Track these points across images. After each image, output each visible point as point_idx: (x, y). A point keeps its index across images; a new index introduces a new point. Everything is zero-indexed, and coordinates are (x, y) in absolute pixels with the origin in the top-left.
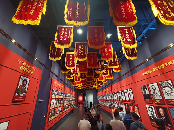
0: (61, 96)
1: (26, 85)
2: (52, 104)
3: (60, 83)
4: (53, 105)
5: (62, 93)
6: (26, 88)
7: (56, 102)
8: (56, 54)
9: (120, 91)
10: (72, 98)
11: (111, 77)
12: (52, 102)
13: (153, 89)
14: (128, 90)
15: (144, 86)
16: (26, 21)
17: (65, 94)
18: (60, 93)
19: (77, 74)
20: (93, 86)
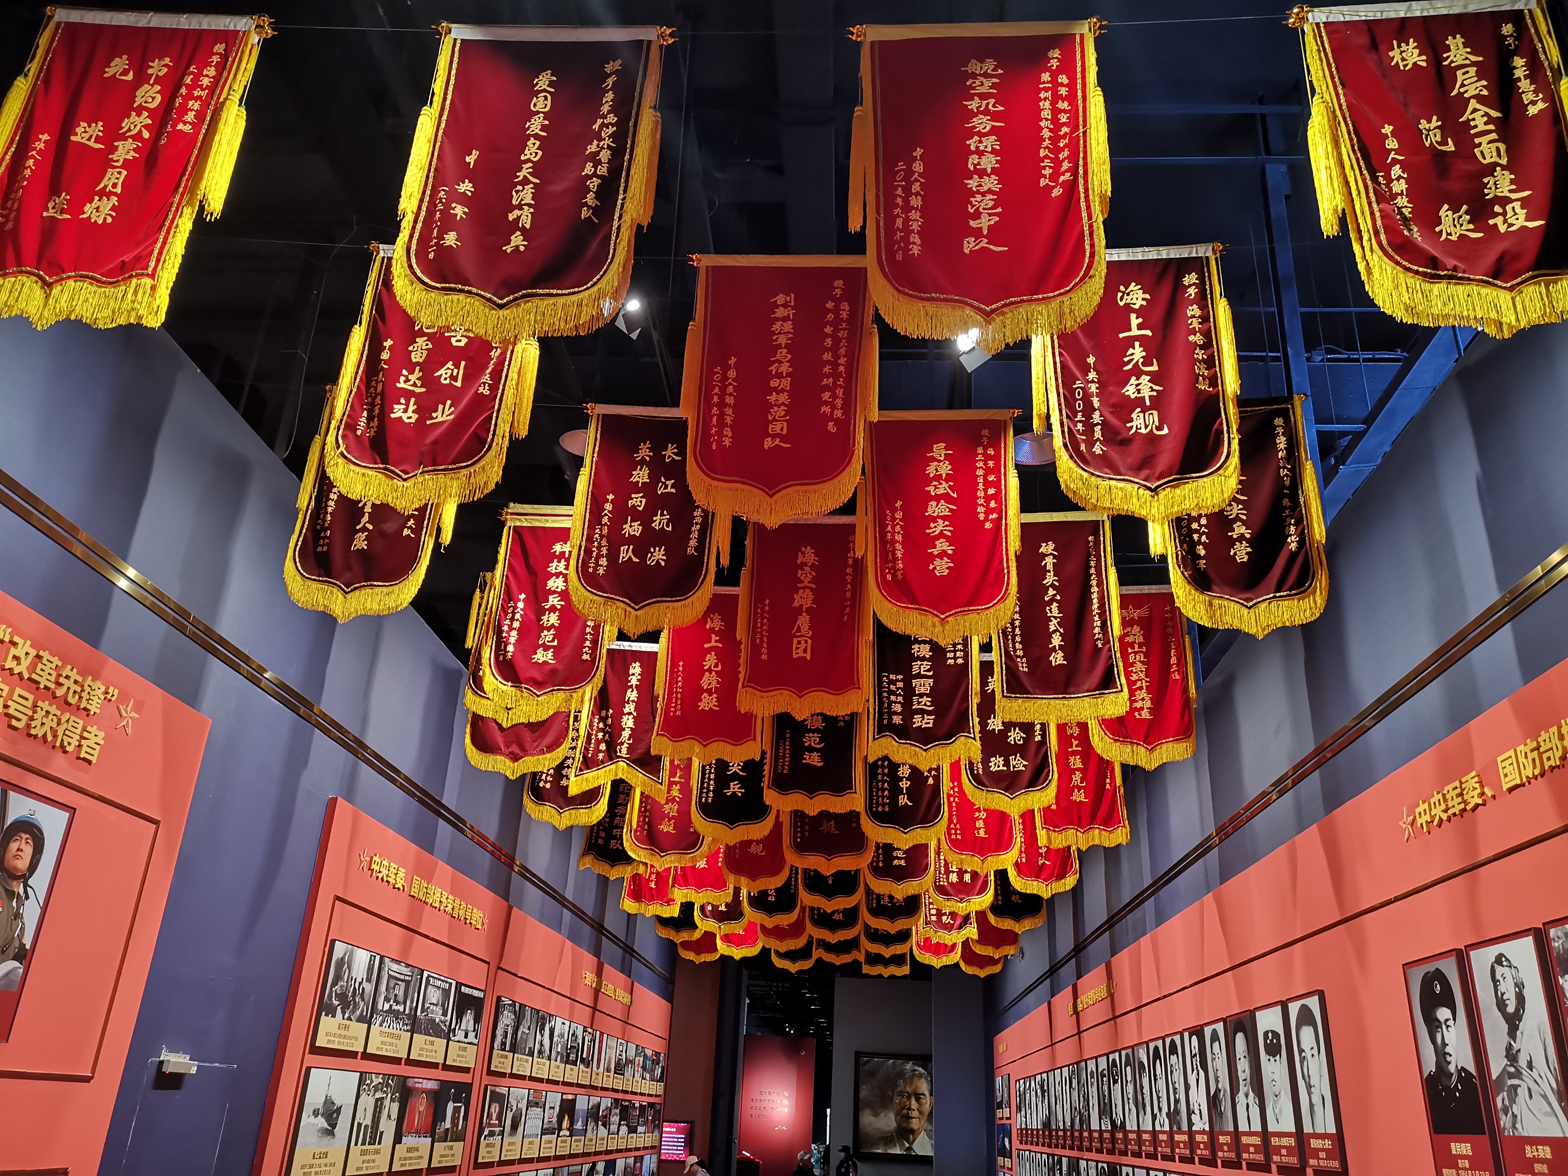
0: (448, 1035)
1: (25, 878)
2: (311, 1123)
3: (444, 870)
4: (330, 1132)
5: (460, 995)
6: (31, 912)
7: (367, 1102)
8: (360, 542)
9: (1220, 1027)
10: (610, 1081)
11: (1110, 821)
12: (314, 1098)
13: (1501, 1005)
14: (1294, 1008)
15: (1430, 967)
16: (47, 286)
17: (507, 1019)
18: (434, 996)
19: (647, 763)
20: (904, 936)
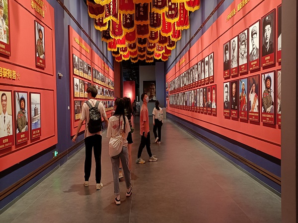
0: (88, 74)
2: (75, 87)
3: (83, 41)
4: (77, 89)
5: (88, 67)
7: (80, 84)
9: (200, 62)
11: (186, 24)
12: (75, 83)
13: (233, 48)
15: (226, 44)
17: (94, 72)
18: (85, 66)
19: (115, 15)
20: (153, 53)
